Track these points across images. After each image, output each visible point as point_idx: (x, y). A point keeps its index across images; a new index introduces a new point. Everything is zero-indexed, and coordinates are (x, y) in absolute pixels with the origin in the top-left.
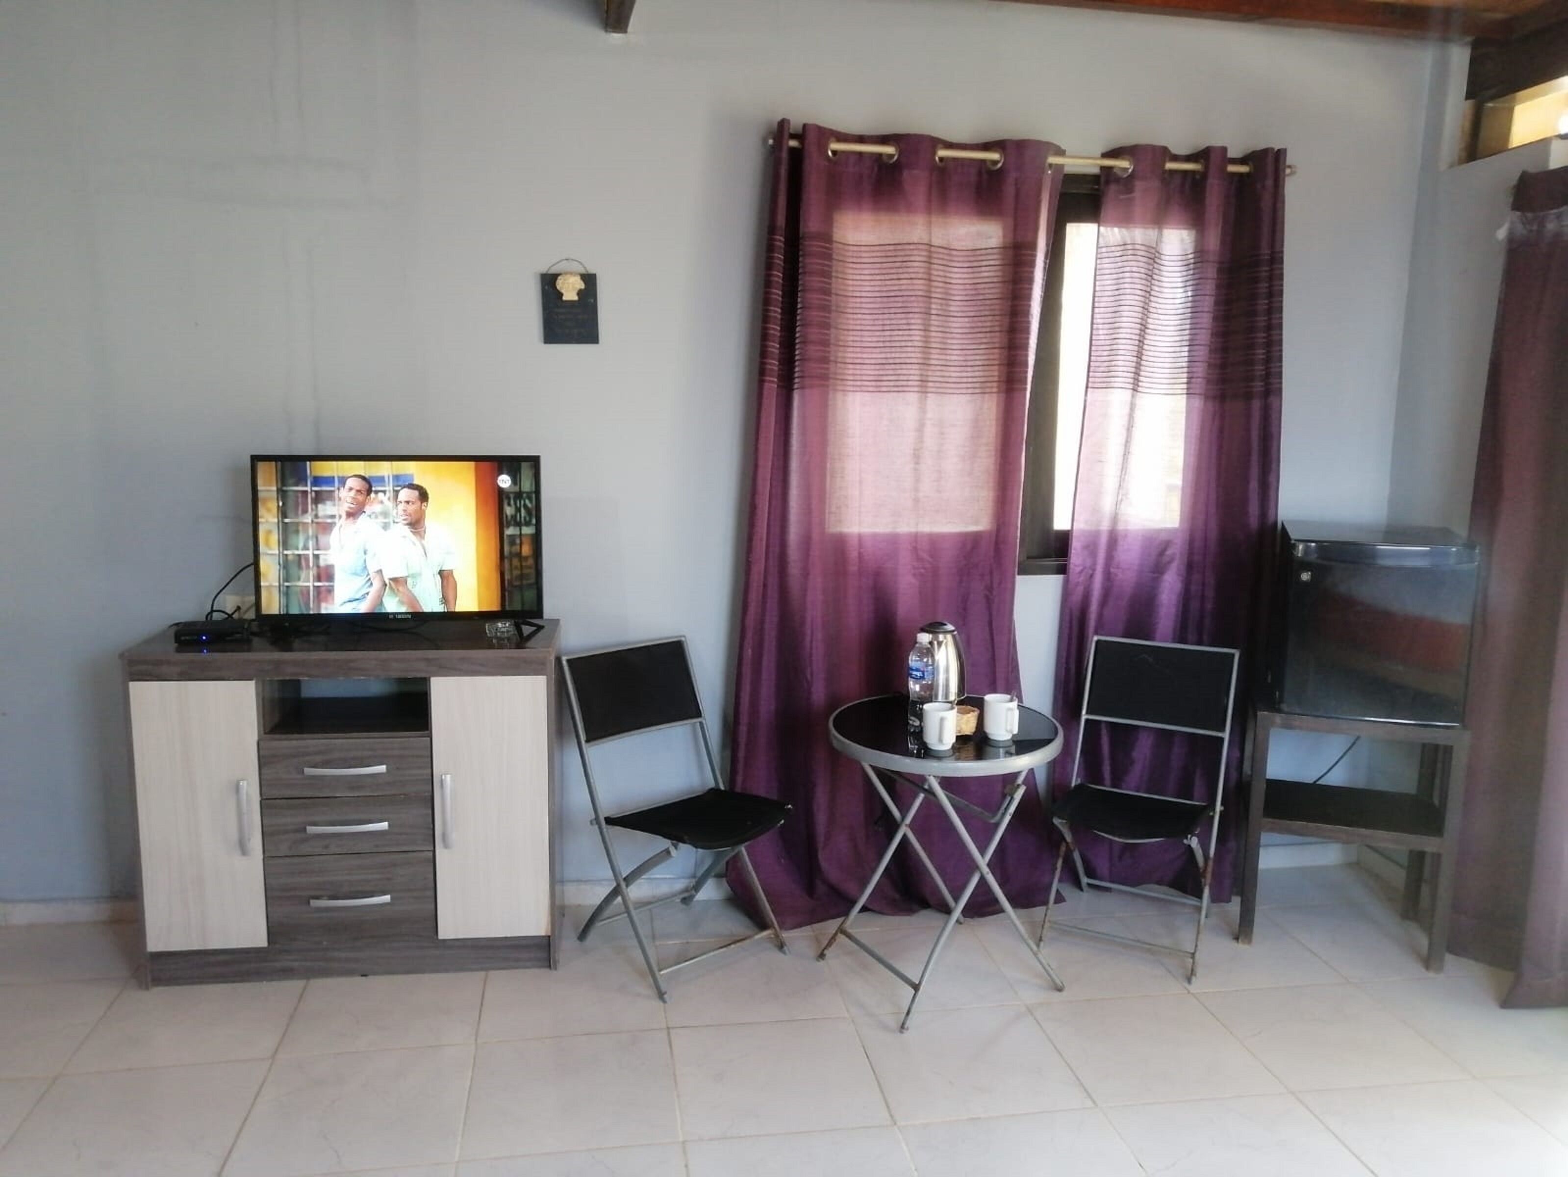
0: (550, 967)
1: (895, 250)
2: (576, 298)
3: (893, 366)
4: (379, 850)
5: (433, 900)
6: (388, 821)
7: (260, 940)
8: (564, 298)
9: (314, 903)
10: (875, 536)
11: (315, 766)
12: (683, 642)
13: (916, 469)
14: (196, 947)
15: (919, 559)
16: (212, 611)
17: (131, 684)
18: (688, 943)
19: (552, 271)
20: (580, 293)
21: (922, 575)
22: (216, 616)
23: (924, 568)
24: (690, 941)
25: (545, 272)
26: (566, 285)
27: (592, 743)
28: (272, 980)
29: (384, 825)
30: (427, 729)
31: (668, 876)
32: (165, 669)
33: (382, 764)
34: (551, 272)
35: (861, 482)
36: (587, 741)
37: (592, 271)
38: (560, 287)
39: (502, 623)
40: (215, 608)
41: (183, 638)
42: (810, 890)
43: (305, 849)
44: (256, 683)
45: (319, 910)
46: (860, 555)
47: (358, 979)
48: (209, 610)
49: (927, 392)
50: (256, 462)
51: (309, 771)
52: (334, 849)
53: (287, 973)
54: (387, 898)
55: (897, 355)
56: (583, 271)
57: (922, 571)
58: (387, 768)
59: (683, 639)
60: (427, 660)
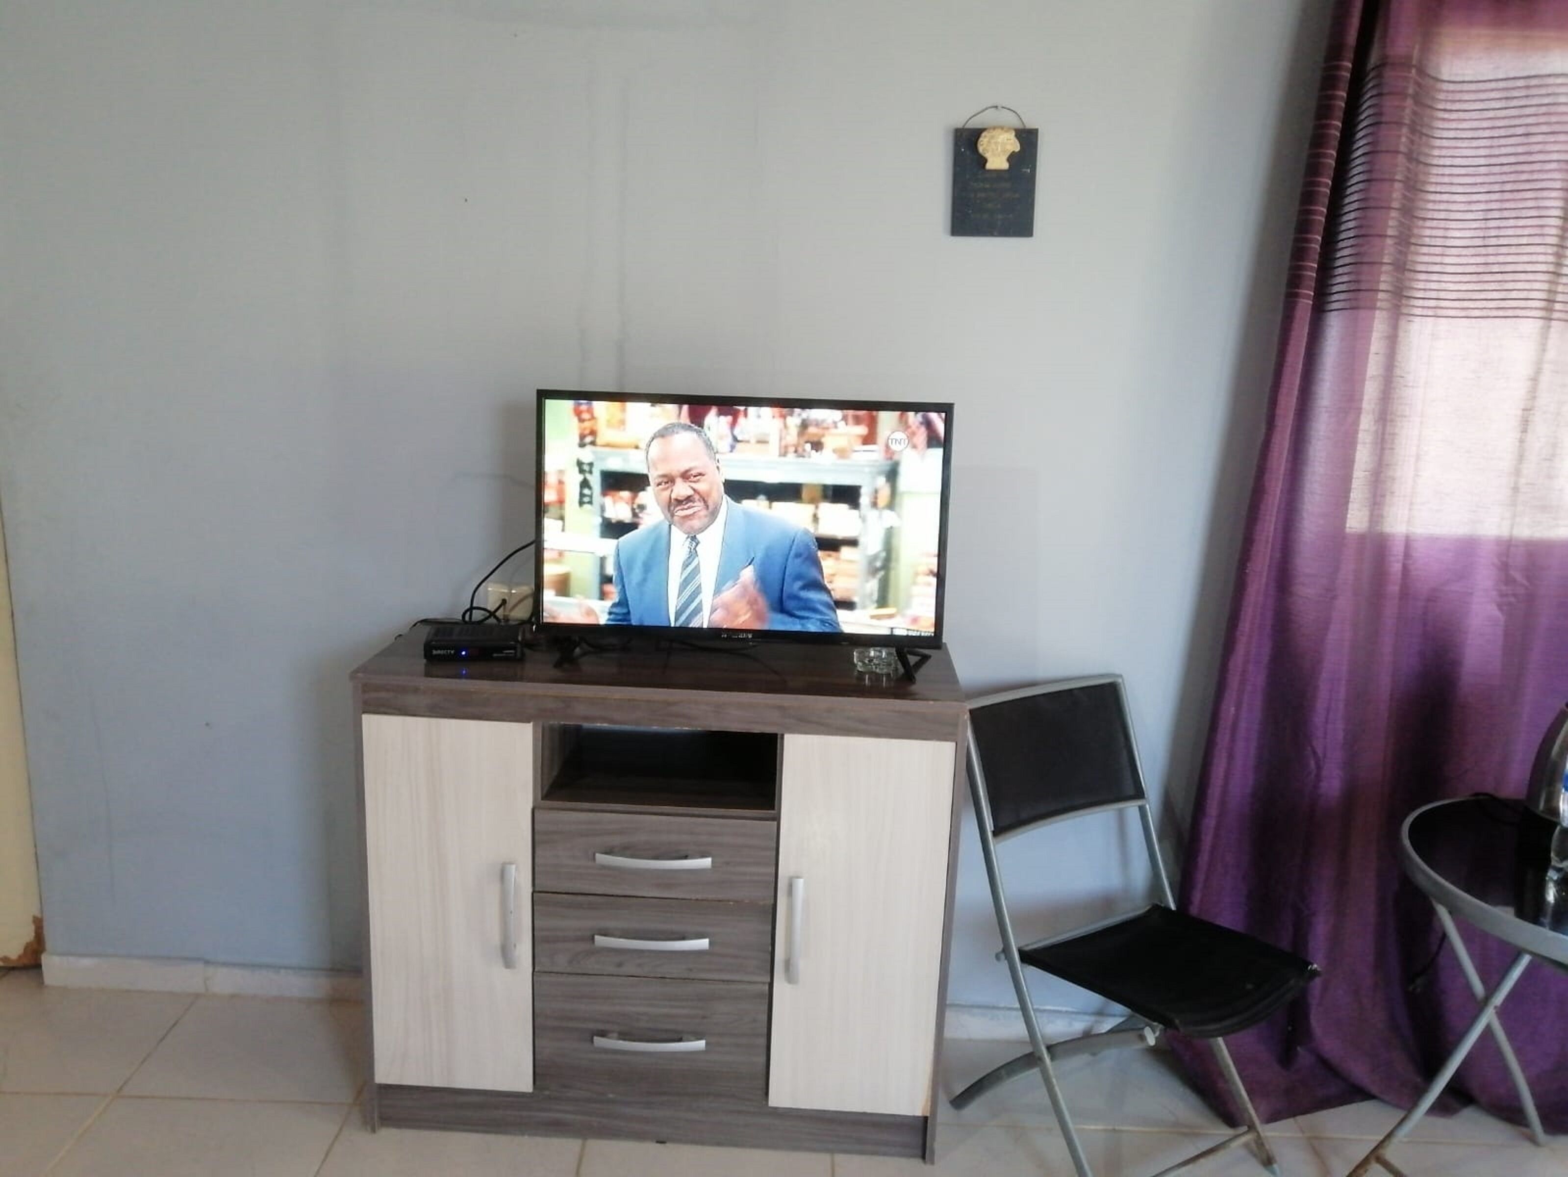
0: (923, 1157)
1: (1528, 87)
2: (1005, 166)
3: (1499, 277)
4: (692, 976)
5: (764, 1050)
6: (709, 938)
7: (525, 1084)
8: (989, 166)
9: (599, 1041)
10: (1433, 540)
11: (609, 852)
12: (1119, 684)
13: (1522, 441)
14: (437, 1083)
15: (1509, 580)
16: (472, 608)
17: (365, 717)
18: (1114, 1130)
19: (972, 124)
20: (1012, 158)
21: (1510, 604)
22: (477, 615)
23: (1514, 595)
24: (1117, 1128)
25: (960, 126)
26: (993, 146)
27: (1000, 838)
28: (535, 1135)
29: (703, 944)
30: (773, 808)
31: (1064, 1009)
32: (411, 700)
33: (703, 856)
34: (970, 125)
35: (1418, 458)
36: (995, 834)
37: (1030, 125)
38: (983, 150)
39: (875, 650)
40: (475, 605)
41: (435, 652)
42: (1286, 1058)
43: (591, 965)
44: (534, 727)
45: (606, 1051)
46: (1405, 569)
47: (652, 1147)
48: (468, 606)
49: (1551, 319)
50: (543, 400)
51: (601, 858)
52: (629, 969)
53: (557, 1128)
54: (701, 1044)
55: (1509, 259)
56: (1019, 125)
57: (1512, 599)
58: (713, 862)
59: (1120, 680)
60: (781, 708)
